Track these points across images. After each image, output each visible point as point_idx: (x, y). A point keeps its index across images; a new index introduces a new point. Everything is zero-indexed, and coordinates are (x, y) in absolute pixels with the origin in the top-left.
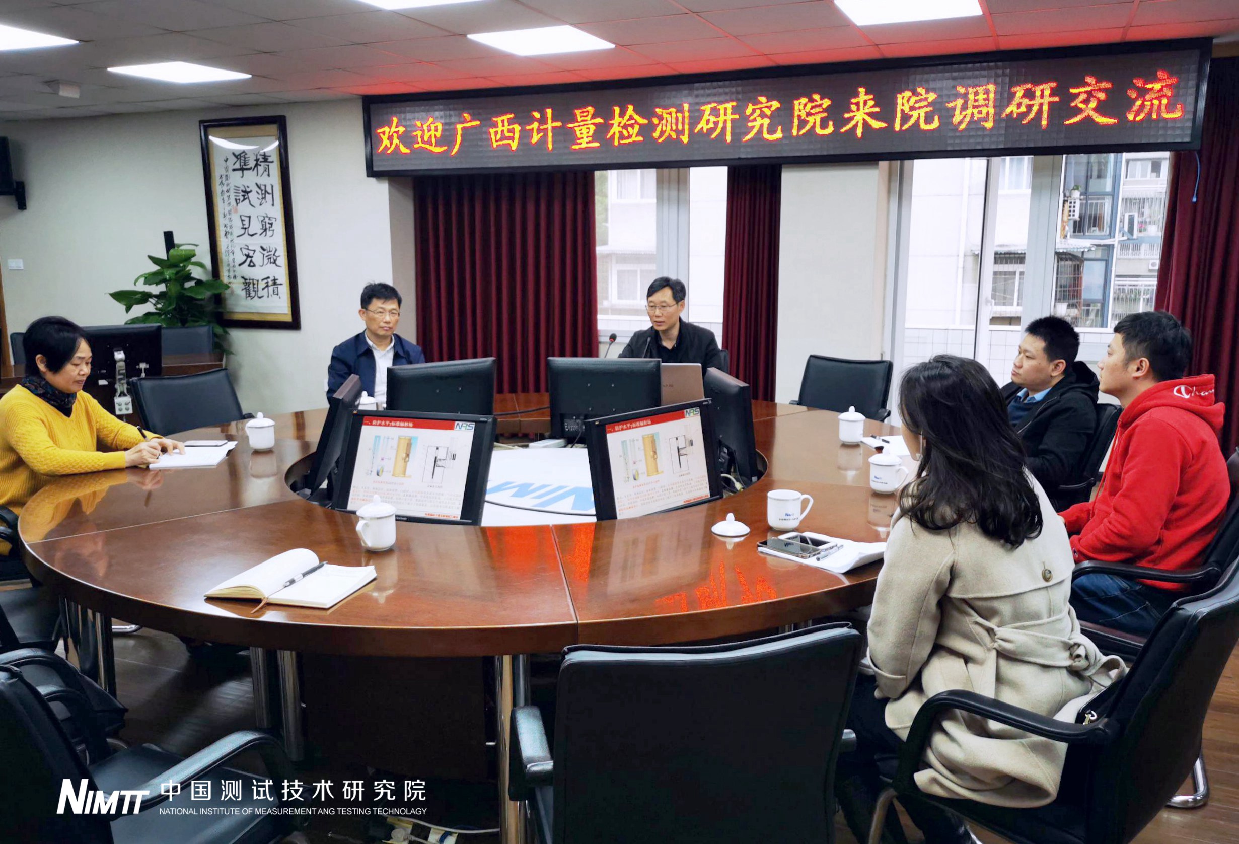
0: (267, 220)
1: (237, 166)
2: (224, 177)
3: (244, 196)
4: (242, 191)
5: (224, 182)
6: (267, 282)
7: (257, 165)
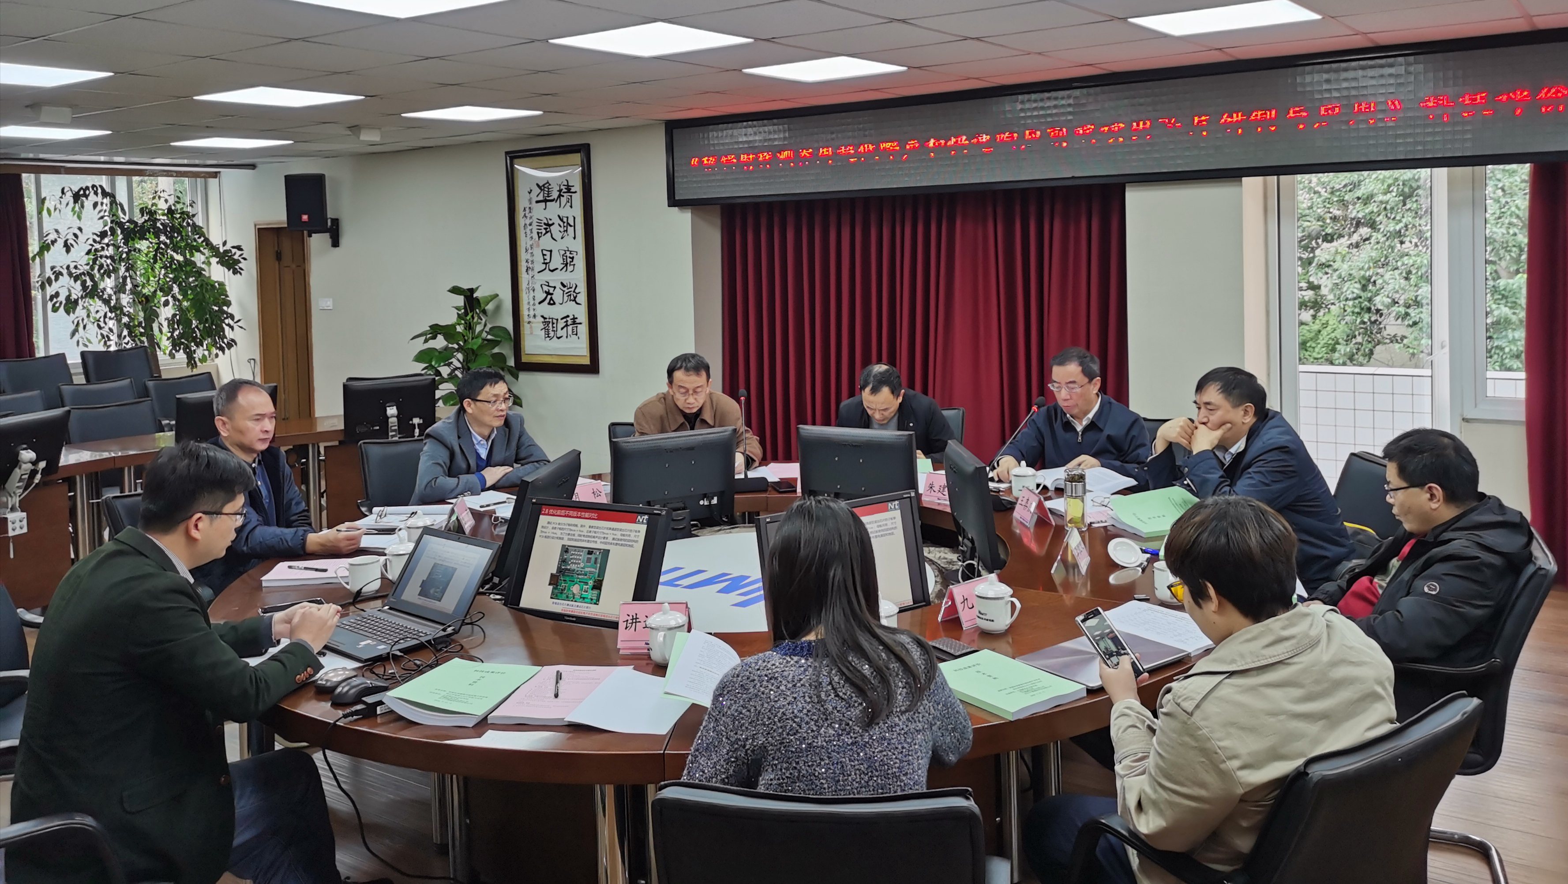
0: (568, 253)
1: (541, 198)
2: (527, 210)
3: (546, 229)
4: (545, 224)
5: (527, 215)
6: (567, 321)
7: (560, 196)
